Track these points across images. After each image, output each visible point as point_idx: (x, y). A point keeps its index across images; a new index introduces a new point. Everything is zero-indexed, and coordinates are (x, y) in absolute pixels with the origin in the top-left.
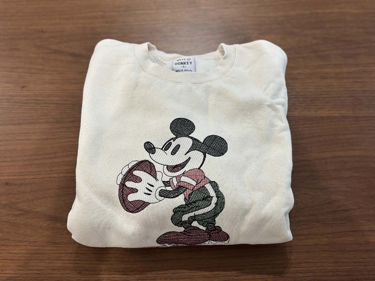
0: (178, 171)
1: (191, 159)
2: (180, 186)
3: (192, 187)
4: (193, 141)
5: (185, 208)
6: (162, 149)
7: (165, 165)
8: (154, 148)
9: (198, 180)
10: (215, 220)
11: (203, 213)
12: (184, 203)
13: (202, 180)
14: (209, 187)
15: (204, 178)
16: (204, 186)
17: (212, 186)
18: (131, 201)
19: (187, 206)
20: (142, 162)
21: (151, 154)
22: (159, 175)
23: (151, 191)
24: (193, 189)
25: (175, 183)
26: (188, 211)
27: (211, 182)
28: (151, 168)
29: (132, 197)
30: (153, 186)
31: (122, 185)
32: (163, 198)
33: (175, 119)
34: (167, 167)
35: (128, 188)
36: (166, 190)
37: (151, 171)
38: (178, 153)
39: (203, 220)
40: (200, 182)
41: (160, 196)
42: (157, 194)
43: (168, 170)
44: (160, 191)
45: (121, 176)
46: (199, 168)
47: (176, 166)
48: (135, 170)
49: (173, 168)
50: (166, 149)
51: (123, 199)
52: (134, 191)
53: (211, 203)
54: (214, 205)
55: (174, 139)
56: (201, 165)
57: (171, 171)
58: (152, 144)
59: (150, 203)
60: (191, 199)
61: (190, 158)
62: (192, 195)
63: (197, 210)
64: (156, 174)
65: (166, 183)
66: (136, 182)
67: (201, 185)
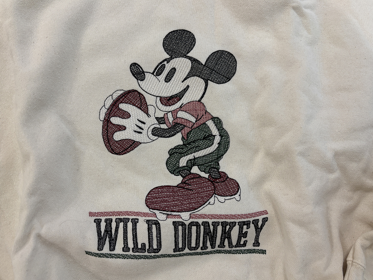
0: (174, 104)
1: (190, 89)
2: (176, 123)
3: (191, 124)
4: (192, 63)
5: (182, 149)
6: (153, 74)
7: (158, 96)
8: (143, 72)
9: (198, 116)
10: (218, 164)
11: (203, 154)
12: (181, 143)
13: (203, 115)
14: (210, 124)
15: (206, 113)
16: (205, 123)
17: (214, 122)
18: (117, 140)
19: (185, 146)
20: (129, 92)
21: (139, 81)
22: (151, 110)
23: (142, 129)
24: (192, 127)
25: (171, 119)
26: (186, 152)
27: (213, 119)
28: (141, 101)
29: (118, 136)
30: (144, 123)
31: (107, 122)
32: (156, 137)
33: (170, 33)
34: (160, 99)
35: (114, 125)
36: (160, 128)
37: (141, 105)
38: (173, 79)
39: (204, 164)
40: (200, 118)
41: (153, 135)
42: (150, 133)
43: (162, 103)
44: (153, 129)
45: (104, 111)
46: (199, 101)
47: (171, 98)
48: (121, 102)
49: (168, 101)
50: (159, 74)
51: (108, 139)
52: (122, 128)
53: (213, 143)
54: (217, 146)
55: (168, 60)
56: (202, 97)
57: (166, 105)
58: (141, 67)
59: (141, 143)
60: (190, 139)
61: (188, 87)
62: (191, 133)
63: (197, 151)
64: (148, 108)
65: (160, 120)
66: (123, 118)
67: (201, 122)
